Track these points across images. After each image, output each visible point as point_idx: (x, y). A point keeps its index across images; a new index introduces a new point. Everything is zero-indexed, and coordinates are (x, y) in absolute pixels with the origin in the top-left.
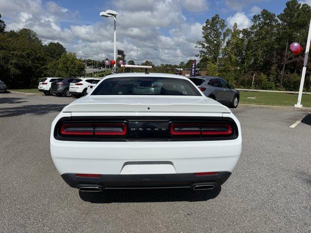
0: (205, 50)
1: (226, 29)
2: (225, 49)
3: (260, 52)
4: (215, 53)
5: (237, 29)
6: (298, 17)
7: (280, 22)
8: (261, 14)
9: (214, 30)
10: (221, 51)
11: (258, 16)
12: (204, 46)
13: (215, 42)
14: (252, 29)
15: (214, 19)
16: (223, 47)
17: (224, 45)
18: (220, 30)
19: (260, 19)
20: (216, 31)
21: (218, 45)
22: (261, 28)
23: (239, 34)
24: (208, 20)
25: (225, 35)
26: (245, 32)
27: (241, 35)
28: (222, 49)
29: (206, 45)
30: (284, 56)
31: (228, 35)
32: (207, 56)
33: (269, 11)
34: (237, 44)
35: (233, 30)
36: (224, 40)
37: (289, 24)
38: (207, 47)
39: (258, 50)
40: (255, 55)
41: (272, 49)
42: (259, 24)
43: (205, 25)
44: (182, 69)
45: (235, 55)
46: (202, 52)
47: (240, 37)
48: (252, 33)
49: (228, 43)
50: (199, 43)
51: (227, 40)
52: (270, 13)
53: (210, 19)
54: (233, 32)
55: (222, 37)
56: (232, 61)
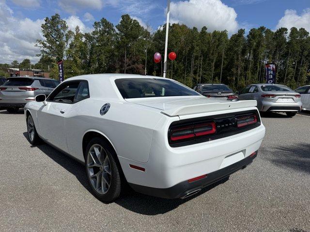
0: (47, 50)
1: (68, 30)
2: (69, 51)
3: (103, 57)
4: (59, 55)
5: (79, 32)
6: (131, 29)
7: (118, 32)
8: (100, 21)
9: (55, 30)
10: (65, 53)
11: (99, 23)
12: (45, 46)
13: (58, 43)
14: (93, 35)
15: (54, 18)
16: (66, 49)
17: (67, 46)
18: (62, 31)
19: (100, 26)
20: (58, 31)
21: (61, 46)
22: (102, 35)
23: (81, 37)
24: (47, 18)
25: (68, 37)
26: (87, 36)
27: (84, 39)
28: (66, 51)
29: (48, 45)
30: (124, 63)
31: (70, 37)
32: (50, 56)
33: (108, 20)
34: (81, 47)
35: (75, 32)
36: (67, 41)
37: (126, 35)
38: (49, 47)
39: (101, 55)
40: (99, 60)
41: (113, 55)
42: (100, 31)
43: (44, 23)
44: (18, 70)
45: (80, 58)
46: (43, 51)
47: (83, 41)
48: (94, 38)
49: (71, 45)
50: (40, 41)
51: (70, 42)
52: (109, 23)
53: (50, 18)
54: (75, 34)
55: (64, 39)
56: (78, 63)
